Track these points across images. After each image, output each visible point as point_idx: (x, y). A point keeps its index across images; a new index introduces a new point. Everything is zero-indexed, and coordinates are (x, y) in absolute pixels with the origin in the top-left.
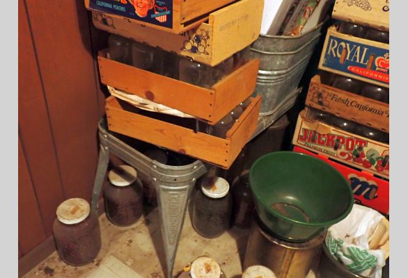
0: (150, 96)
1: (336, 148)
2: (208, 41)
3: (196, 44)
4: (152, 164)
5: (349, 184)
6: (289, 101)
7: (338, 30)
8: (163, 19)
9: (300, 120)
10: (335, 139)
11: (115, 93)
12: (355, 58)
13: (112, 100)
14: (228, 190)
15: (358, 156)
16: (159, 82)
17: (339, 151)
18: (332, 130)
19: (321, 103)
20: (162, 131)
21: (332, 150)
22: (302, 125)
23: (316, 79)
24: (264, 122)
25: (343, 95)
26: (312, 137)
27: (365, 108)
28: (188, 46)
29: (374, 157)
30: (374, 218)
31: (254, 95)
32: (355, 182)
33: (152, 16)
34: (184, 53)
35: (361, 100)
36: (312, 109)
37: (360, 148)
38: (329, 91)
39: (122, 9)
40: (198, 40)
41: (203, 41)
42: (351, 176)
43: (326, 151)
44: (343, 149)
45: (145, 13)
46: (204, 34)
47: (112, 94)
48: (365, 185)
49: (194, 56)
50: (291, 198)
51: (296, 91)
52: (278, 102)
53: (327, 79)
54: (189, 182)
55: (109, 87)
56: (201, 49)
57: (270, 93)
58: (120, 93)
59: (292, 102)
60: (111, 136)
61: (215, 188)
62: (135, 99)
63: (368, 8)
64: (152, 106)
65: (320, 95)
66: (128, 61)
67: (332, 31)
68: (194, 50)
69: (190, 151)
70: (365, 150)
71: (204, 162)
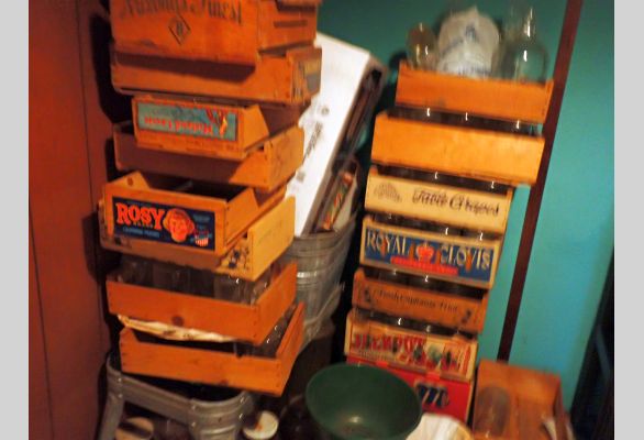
0: (179, 322)
1: (395, 350)
2: (248, 257)
3: (234, 260)
4: (190, 405)
5: (417, 393)
6: (333, 302)
7: (373, 220)
8: (204, 242)
9: (349, 324)
10: (392, 340)
11: (130, 324)
12: (396, 251)
13: (127, 332)
14: (276, 427)
15: (420, 357)
16: (187, 304)
17: (398, 355)
18: (387, 331)
19: (369, 301)
20: (196, 362)
21: (389, 354)
22: (352, 329)
23: (359, 274)
24: (309, 331)
25: (391, 289)
26: (366, 342)
27: (416, 301)
28: (226, 262)
29: (437, 355)
30: (449, 427)
31: (295, 302)
32: (423, 389)
33: (192, 240)
34: (220, 270)
35: (411, 293)
36: (361, 310)
37: (420, 347)
38: (375, 287)
39: (156, 234)
40: (237, 255)
41: (242, 257)
42: (417, 382)
43: (384, 357)
44: (402, 351)
45: (184, 237)
46: (243, 250)
47: (127, 325)
48: (434, 392)
49: (232, 272)
50: (355, 420)
51: (338, 289)
52: (322, 304)
53: (371, 273)
54: (236, 420)
55: (120, 317)
56: (240, 264)
57: (312, 297)
58: (136, 322)
59: (336, 303)
60: (127, 379)
61: (261, 428)
62: (158, 328)
63: (398, 198)
64: (181, 334)
65: (366, 292)
66: (147, 283)
67: (367, 222)
68: (232, 266)
69: (233, 381)
70: (426, 348)
71: (252, 393)
